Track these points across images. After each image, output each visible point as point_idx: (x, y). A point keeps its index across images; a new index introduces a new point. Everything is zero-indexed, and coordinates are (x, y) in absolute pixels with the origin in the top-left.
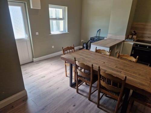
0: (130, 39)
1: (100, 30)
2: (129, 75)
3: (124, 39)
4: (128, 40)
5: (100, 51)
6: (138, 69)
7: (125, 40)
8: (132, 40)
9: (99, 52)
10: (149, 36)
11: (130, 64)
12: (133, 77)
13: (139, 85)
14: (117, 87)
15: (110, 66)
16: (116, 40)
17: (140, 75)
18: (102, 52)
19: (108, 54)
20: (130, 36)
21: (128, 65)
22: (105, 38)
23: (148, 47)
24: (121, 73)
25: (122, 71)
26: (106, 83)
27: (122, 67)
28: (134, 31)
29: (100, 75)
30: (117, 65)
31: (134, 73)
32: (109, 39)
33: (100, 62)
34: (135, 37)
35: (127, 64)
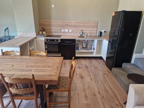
0: (41, 35)
1: (7, 28)
2: (40, 70)
3: (35, 36)
4: (39, 36)
5: (8, 53)
6: (47, 62)
7: (37, 36)
8: (43, 36)
9: (7, 55)
10: (55, 31)
11: (41, 59)
12: (43, 72)
13: (47, 77)
14: (29, 88)
15: (19, 68)
16: (27, 38)
17: (48, 67)
18: (11, 53)
19: (18, 54)
20: (41, 33)
21: (40, 60)
22: (16, 37)
23: (56, 40)
24: (31, 71)
25: (32, 70)
26: (16, 89)
27: (33, 64)
28: (42, 28)
29: (7, 83)
30: (28, 64)
31: (44, 67)
32: (20, 37)
33: (8, 66)
34: (44, 33)
35: (38, 60)
